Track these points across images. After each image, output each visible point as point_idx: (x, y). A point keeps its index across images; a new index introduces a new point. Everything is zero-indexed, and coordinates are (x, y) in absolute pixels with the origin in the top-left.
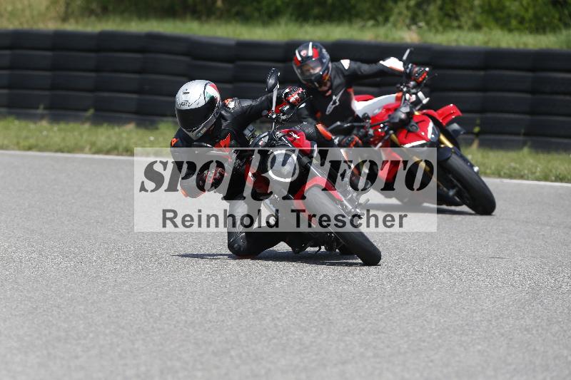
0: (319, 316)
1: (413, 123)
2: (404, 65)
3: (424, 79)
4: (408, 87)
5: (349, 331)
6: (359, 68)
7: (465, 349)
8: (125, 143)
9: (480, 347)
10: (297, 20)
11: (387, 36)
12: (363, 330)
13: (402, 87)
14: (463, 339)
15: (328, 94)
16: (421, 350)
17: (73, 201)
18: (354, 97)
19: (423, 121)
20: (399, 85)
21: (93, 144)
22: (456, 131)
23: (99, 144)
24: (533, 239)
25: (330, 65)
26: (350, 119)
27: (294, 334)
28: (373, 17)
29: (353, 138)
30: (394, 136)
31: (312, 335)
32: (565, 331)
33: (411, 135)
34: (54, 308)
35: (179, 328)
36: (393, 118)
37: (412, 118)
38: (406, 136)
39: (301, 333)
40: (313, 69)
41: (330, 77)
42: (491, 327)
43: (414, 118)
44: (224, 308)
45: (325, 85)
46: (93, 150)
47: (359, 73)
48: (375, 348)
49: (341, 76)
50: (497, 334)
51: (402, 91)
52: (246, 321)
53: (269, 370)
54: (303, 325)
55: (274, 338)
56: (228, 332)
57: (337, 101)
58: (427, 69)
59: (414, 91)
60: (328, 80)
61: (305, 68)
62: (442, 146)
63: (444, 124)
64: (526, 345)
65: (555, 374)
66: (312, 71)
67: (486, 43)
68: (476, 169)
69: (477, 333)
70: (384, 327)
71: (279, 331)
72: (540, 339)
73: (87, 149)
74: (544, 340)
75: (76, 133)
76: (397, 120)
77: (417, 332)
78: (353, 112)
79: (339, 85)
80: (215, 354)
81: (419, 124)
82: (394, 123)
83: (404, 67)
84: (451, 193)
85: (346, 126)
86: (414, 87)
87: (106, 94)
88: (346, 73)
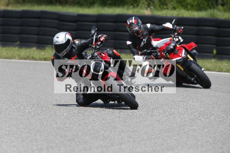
0: (111, 125)
1: (176, 50)
2: (173, 26)
3: (181, 32)
4: (174, 35)
5: (123, 131)
6: (154, 27)
7: (170, 138)
8: (32, 55)
9: (176, 138)
10: (101, 6)
11: (138, 12)
12: (129, 131)
13: (172, 35)
14: (169, 134)
15: (141, 38)
16: (152, 139)
17: (11, 79)
18: (152, 40)
19: (180, 49)
20: (170, 34)
21: (19, 56)
22: (195, 54)
23: (22, 56)
24: (197, 94)
25: (142, 26)
26: (151, 48)
27: (101, 133)
28: (132, 4)
29: (151, 57)
30: (168, 56)
31: (108, 133)
32: (210, 131)
33: (175, 55)
34: (4, 122)
35: (54, 130)
36: (168, 48)
37: (176, 48)
38: (174, 55)
39: (103, 132)
40: (135, 28)
41: (142, 31)
42: (180, 130)
43: (177, 48)
44: (72, 122)
45: (140, 35)
46: (19, 58)
47: (154, 29)
48: (133, 138)
49: (147, 31)
50: (182, 132)
51: (172, 37)
52: (81, 127)
53: (91, 147)
54: (104, 129)
55: (93, 134)
56: (74, 132)
57: (145, 41)
58: (182, 28)
59: (177, 37)
60: (141, 32)
61: (131, 28)
62: (189, 60)
63: (189, 51)
64: (194, 137)
65: (206, 148)
66: (134, 29)
67: (178, 15)
68: (203, 69)
69: (174, 132)
70: (137, 130)
71: (95, 131)
72: (200, 134)
73: (17, 58)
74: (201, 135)
75: (12, 51)
76: (169, 49)
77: (150, 132)
78: (152, 46)
79: (146, 35)
80: (69, 140)
81: (179, 50)
82: (168, 50)
83: (172, 26)
84: (193, 79)
85: (148, 51)
86: (177, 35)
87: (24, 36)
88: (149, 30)
